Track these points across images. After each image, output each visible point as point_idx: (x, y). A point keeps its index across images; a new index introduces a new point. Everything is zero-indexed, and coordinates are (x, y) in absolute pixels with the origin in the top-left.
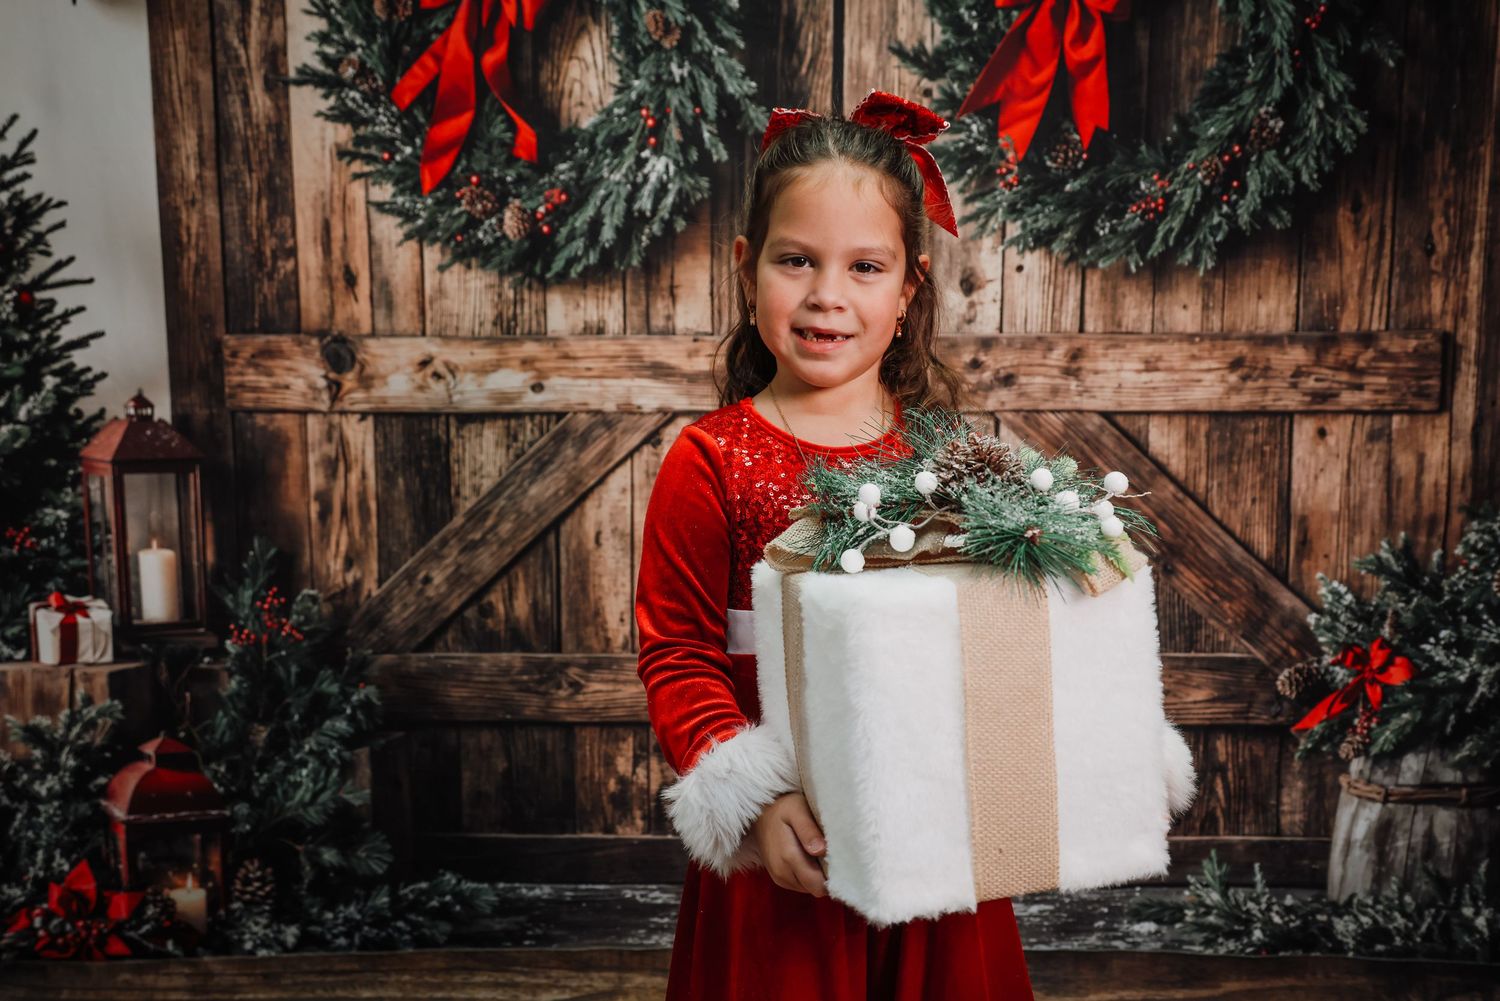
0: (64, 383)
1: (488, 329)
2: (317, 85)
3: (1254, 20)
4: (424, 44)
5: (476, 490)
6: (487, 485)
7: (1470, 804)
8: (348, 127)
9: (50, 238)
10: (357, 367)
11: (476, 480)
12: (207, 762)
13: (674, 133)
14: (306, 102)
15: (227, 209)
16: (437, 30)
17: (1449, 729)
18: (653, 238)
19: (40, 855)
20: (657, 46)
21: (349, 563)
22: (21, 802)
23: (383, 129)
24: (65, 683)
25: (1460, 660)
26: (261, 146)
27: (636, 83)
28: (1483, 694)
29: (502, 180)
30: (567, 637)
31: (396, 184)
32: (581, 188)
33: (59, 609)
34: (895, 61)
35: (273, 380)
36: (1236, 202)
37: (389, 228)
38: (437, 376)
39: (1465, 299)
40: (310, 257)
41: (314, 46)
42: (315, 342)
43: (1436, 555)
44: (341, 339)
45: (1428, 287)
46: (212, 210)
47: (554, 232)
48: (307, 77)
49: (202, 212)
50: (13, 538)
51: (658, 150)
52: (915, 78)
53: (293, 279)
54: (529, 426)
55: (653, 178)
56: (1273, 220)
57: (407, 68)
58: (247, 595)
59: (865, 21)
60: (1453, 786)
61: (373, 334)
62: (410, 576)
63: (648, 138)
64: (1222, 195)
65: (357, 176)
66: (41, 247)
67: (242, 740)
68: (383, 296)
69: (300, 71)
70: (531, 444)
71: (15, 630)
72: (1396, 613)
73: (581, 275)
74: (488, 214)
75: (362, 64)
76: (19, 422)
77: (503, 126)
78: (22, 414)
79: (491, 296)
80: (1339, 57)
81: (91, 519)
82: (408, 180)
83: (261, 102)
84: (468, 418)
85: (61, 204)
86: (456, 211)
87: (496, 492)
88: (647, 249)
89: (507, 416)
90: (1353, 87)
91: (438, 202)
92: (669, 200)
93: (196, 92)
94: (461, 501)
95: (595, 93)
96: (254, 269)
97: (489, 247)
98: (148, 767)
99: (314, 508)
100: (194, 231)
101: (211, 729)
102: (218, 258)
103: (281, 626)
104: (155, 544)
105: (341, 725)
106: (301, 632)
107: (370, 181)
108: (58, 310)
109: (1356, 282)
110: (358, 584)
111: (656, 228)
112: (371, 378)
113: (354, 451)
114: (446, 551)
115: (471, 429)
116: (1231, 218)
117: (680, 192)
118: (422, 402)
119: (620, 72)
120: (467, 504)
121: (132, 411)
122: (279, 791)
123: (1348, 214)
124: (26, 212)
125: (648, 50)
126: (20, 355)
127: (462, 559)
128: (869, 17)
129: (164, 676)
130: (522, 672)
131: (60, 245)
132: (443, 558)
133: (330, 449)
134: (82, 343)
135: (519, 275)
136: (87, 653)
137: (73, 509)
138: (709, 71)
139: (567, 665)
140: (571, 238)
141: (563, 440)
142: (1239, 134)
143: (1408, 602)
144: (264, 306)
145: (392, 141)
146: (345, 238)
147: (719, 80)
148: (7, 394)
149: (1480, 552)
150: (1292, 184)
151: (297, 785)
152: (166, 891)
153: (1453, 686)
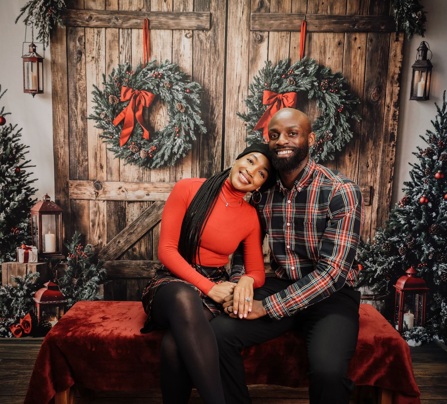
0: (27, 192)
1: (136, 180)
2: (94, 119)
3: (326, 109)
4: (122, 110)
5: (132, 220)
6: (135, 219)
7: (375, 300)
8: (102, 129)
9: (24, 155)
10: (103, 189)
11: (132, 217)
12: (61, 288)
13: (183, 133)
14: (91, 123)
15: (70, 149)
16: (125, 107)
17: (370, 282)
18: (177, 159)
19: (18, 311)
20: (179, 112)
21: (99, 238)
22: (14, 297)
23: (111, 130)
24: (25, 268)
25: (373, 265)
26: (80, 134)
27: (174, 121)
28: (378, 273)
29: (140, 144)
30: (154, 256)
31: (114, 143)
32: (160, 146)
33: (24, 249)
34: (238, 117)
35: (81, 192)
36: (321, 153)
37: (111, 155)
38: (123, 191)
39: (376, 178)
40: (91, 162)
41: (94, 110)
42: (92, 182)
43: (368, 240)
44: (99, 182)
45: (367, 175)
46: (67, 149)
47: (153, 157)
48: (92, 117)
49: (64, 150)
50: (13, 230)
51: (179, 137)
52: (243, 121)
53: (87, 167)
54: (146, 204)
55: (178, 144)
56: (330, 158)
57: (117, 116)
58: (73, 246)
59: (231, 107)
60: (372, 295)
61: (107, 181)
62: (115, 241)
63: (176, 134)
64: (318, 151)
65: (104, 142)
66: (22, 157)
67: (70, 282)
68: (110, 172)
69: (90, 116)
70: (146, 209)
71: (14, 254)
72: (358, 254)
73: (159, 167)
74: (136, 152)
75: (106, 115)
76: (15, 201)
77: (141, 130)
78: (16, 200)
79: (137, 172)
80: (346, 119)
81: (33, 226)
82: (117, 143)
83: (80, 123)
84: (130, 202)
85: (28, 147)
86: (128, 151)
87: (137, 220)
88: (176, 161)
89: (140, 202)
90: (349, 126)
91: (124, 149)
92: (181, 149)
93: (64, 120)
94: (128, 223)
95: (164, 123)
96: (77, 164)
97: (137, 160)
98: (46, 289)
99: (91, 224)
100: (62, 154)
101: (62, 280)
102: (68, 161)
103: (82, 253)
104: (49, 232)
105: (96, 278)
106: (86, 255)
107: (107, 143)
108: (26, 173)
109: (350, 173)
110: (101, 243)
111: (178, 156)
112: (106, 191)
113: (101, 210)
114: (124, 235)
115: (131, 204)
116: (320, 157)
117: (184, 147)
118: (119, 198)
119: (170, 118)
120: (130, 223)
121: (45, 199)
122: (80, 295)
123: (348, 157)
124: (18, 149)
125: (177, 113)
126: (16, 184)
127: (128, 237)
128: (232, 106)
129: (51, 266)
130: (143, 265)
131: (27, 157)
132: (123, 236)
133: (95, 209)
134: (31, 182)
135: (144, 167)
136: (31, 260)
137: (29, 223)
138: (192, 118)
139: (154, 263)
140: (157, 158)
141: (154, 208)
142: (322, 137)
143: (361, 251)
144: (79, 173)
145: (113, 133)
146: (100, 157)
147: (194, 120)
148: (13, 194)
149: (379, 240)
150: (334, 149)
151: (85, 294)
152: (49, 321)
153: (371, 271)
